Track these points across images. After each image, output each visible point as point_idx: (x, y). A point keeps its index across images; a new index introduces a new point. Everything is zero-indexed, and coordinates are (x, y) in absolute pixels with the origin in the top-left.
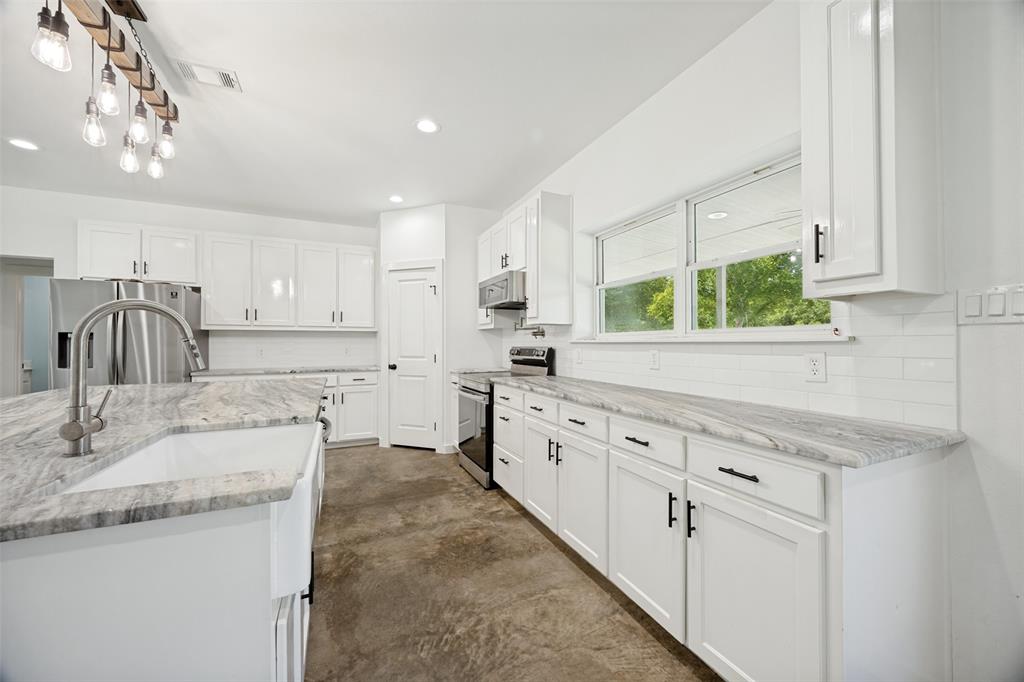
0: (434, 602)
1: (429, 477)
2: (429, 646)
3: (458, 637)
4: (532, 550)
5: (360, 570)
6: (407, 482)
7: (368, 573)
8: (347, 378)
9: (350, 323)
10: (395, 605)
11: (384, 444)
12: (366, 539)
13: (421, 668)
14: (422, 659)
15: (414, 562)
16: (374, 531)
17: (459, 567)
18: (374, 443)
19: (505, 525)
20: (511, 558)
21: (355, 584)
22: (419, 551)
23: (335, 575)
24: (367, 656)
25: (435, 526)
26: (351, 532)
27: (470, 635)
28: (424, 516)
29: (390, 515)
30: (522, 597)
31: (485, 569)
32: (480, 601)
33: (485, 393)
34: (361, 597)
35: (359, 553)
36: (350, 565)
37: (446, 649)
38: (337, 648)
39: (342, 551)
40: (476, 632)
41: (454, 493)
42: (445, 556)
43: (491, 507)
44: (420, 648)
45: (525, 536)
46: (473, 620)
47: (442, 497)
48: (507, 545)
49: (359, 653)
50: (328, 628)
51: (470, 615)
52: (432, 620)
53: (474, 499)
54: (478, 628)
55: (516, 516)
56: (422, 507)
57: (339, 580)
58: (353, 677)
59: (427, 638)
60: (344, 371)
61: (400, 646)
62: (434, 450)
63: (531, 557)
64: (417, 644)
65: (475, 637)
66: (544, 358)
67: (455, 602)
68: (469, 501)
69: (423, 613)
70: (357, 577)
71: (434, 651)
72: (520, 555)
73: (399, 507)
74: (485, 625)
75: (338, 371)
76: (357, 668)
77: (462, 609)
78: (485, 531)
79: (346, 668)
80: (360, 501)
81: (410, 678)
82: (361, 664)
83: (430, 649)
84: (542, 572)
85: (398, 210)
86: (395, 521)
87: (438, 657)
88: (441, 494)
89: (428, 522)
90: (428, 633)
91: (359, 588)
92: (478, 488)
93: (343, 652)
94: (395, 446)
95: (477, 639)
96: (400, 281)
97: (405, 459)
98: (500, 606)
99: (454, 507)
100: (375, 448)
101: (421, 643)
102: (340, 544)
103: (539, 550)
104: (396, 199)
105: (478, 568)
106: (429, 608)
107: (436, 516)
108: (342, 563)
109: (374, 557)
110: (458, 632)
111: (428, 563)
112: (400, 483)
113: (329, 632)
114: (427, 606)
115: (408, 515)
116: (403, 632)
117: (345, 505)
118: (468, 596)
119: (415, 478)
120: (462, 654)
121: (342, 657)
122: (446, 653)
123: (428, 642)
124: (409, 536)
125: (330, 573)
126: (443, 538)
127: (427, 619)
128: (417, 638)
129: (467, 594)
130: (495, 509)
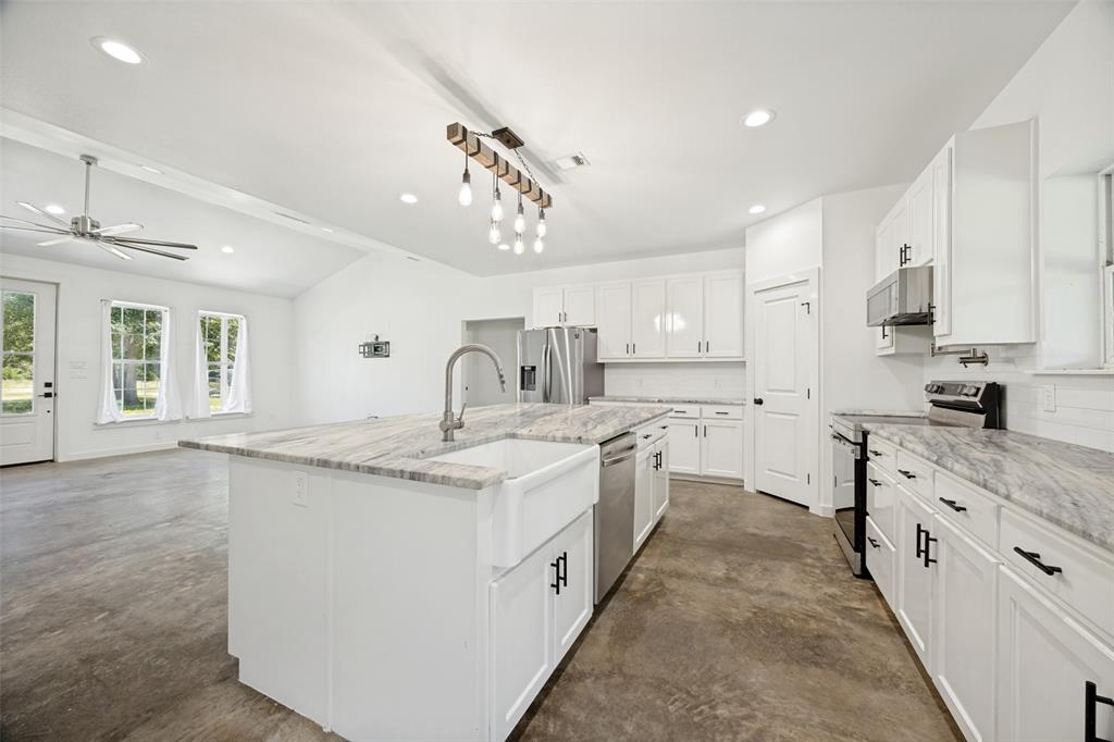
0: (711, 668)
1: (784, 537)
2: (681, 705)
3: (716, 717)
4: (882, 680)
5: (660, 601)
6: (753, 535)
7: (665, 607)
8: (710, 410)
9: (716, 353)
10: (672, 648)
11: (749, 488)
12: (679, 575)
13: (663, 719)
14: (668, 711)
15: (714, 618)
16: (692, 571)
17: (761, 648)
18: (738, 485)
19: (857, 630)
20: (842, 674)
21: (649, 611)
22: (726, 610)
23: (638, 595)
24: (625, 676)
25: (759, 591)
26: (672, 564)
27: (729, 723)
28: (752, 577)
29: (716, 562)
30: (827, 727)
31: (795, 668)
32: (766, 698)
33: (855, 444)
34: (648, 624)
35: (667, 586)
36: (654, 593)
37: (696, 719)
38: (608, 655)
39: (654, 577)
40: (739, 725)
41: (806, 565)
42: (752, 628)
43: (852, 600)
44: (672, 699)
45: (883, 658)
46: (744, 711)
47: (788, 565)
48: (845, 656)
49: (620, 669)
50: (611, 635)
51: (743, 704)
52: (699, 683)
53: (831, 581)
54: (744, 723)
55: (886, 627)
56: (756, 566)
57: (639, 601)
58: (606, 684)
59: (684, 696)
60: (706, 403)
61: (655, 687)
62: (807, 508)
63: (877, 689)
64: (672, 695)
65: (735, 729)
66: (977, 400)
67: (734, 681)
68: (821, 581)
69: (694, 671)
70: (653, 606)
71: (683, 712)
72: (858, 677)
73: (730, 557)
74: (756, 726)
75: (701, 403)
76: (612, 680)
77: (738, 692)
78: (822, 625)
79: (604, 674)
80: (695, 538)
81: (648, 719)
82: (617, 679)
83: (680, 708)
84: (883, 716)
85: (763, 221)
86: (718, 570)
87: (683, 720)
88: (788, 561)
89: (753, 585)
90: (688, 693)
91: (652, 617)
92: (844, 570)
93: (610, 660)
94: (762, 493)
95: (736, 734)
96: (766, 302)
97: (767, 509)
98: (787, 718)
99: (795, 581)
100: (739, 489)
101: (677, 696)
102: (656, 571)
103: (897, 686)
104: (757, 209)
105: (785, 662)
106: (703, 670)
107: (766, 583)
108: (649, 587)
109: (677, 595)
110: (719, 712)
111: (727, 625)
112: (745, 534)
113: (608, 639)
114: (702, 667)
115: (734, 569)
116: (665, 676)
117: (679, 538)
118: (753, 684)
119: (766, 534)
120: (710, 735)
121: (607, 664)
122: (694, 723)
123: (684, 700)
124: (723, 591)
125: (635, 592)
126: (761, 609)
127: (694, 679)
128: (674, 690)
129: (753, 680)
130: (855, 604)
